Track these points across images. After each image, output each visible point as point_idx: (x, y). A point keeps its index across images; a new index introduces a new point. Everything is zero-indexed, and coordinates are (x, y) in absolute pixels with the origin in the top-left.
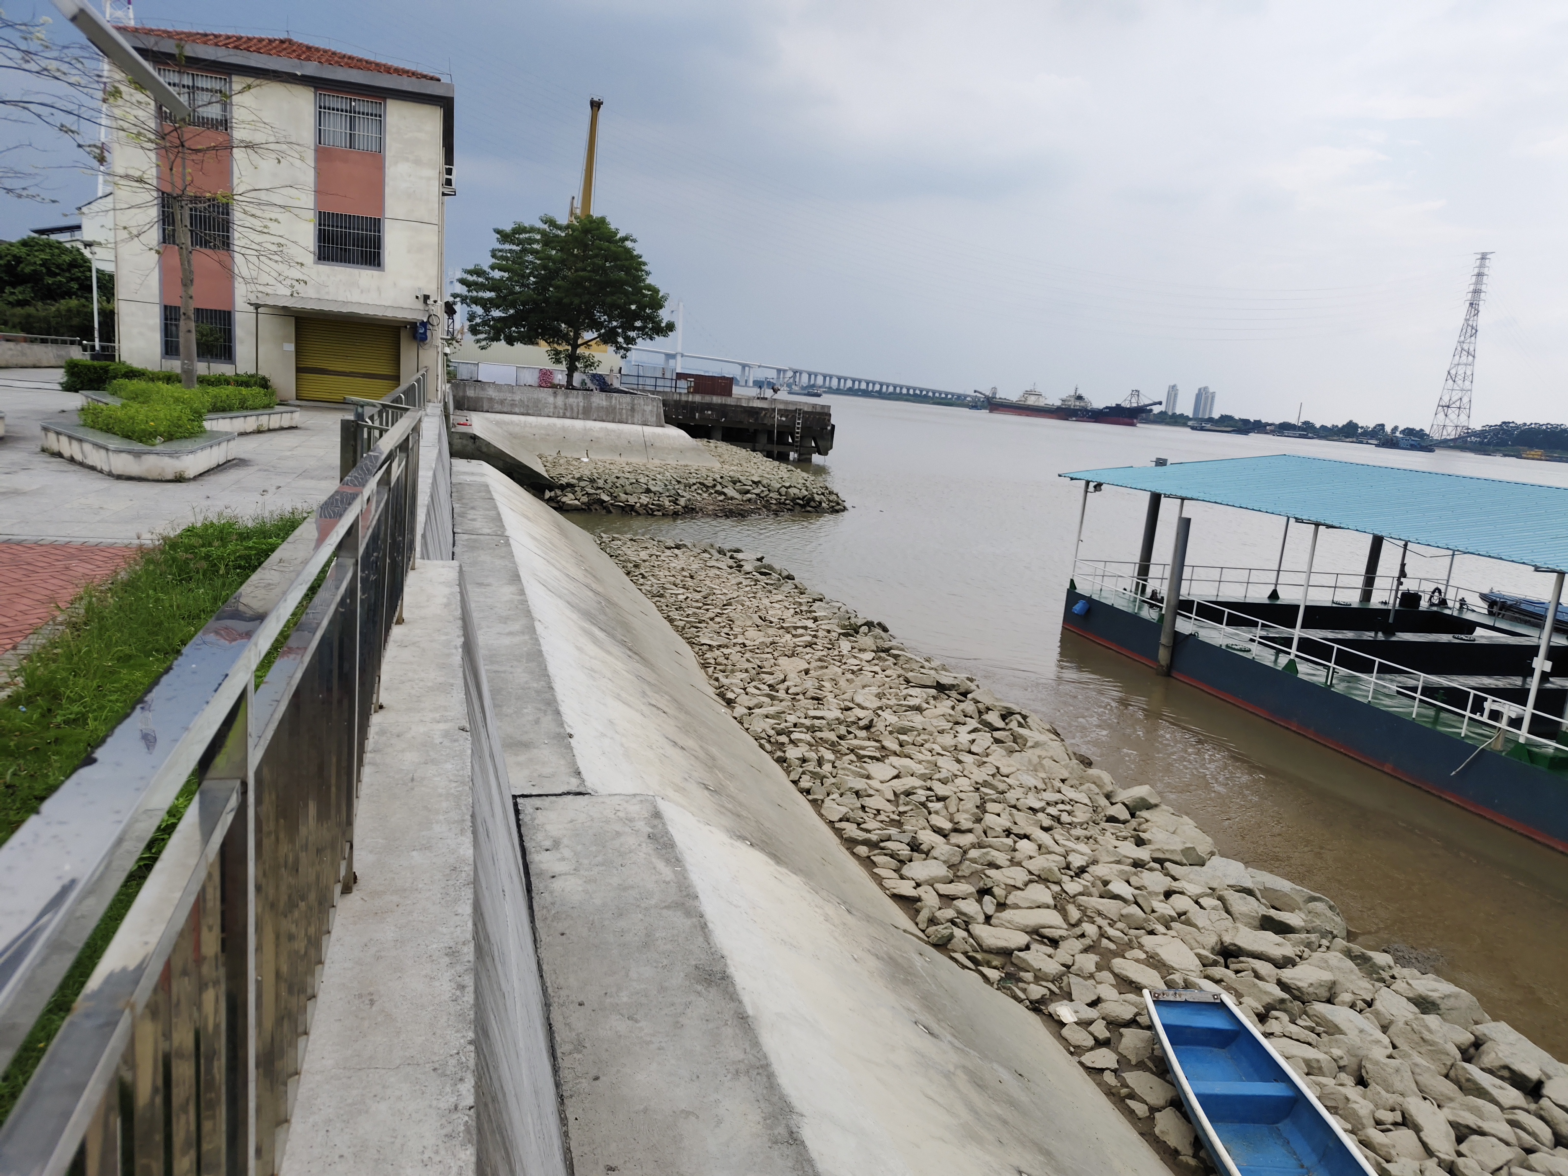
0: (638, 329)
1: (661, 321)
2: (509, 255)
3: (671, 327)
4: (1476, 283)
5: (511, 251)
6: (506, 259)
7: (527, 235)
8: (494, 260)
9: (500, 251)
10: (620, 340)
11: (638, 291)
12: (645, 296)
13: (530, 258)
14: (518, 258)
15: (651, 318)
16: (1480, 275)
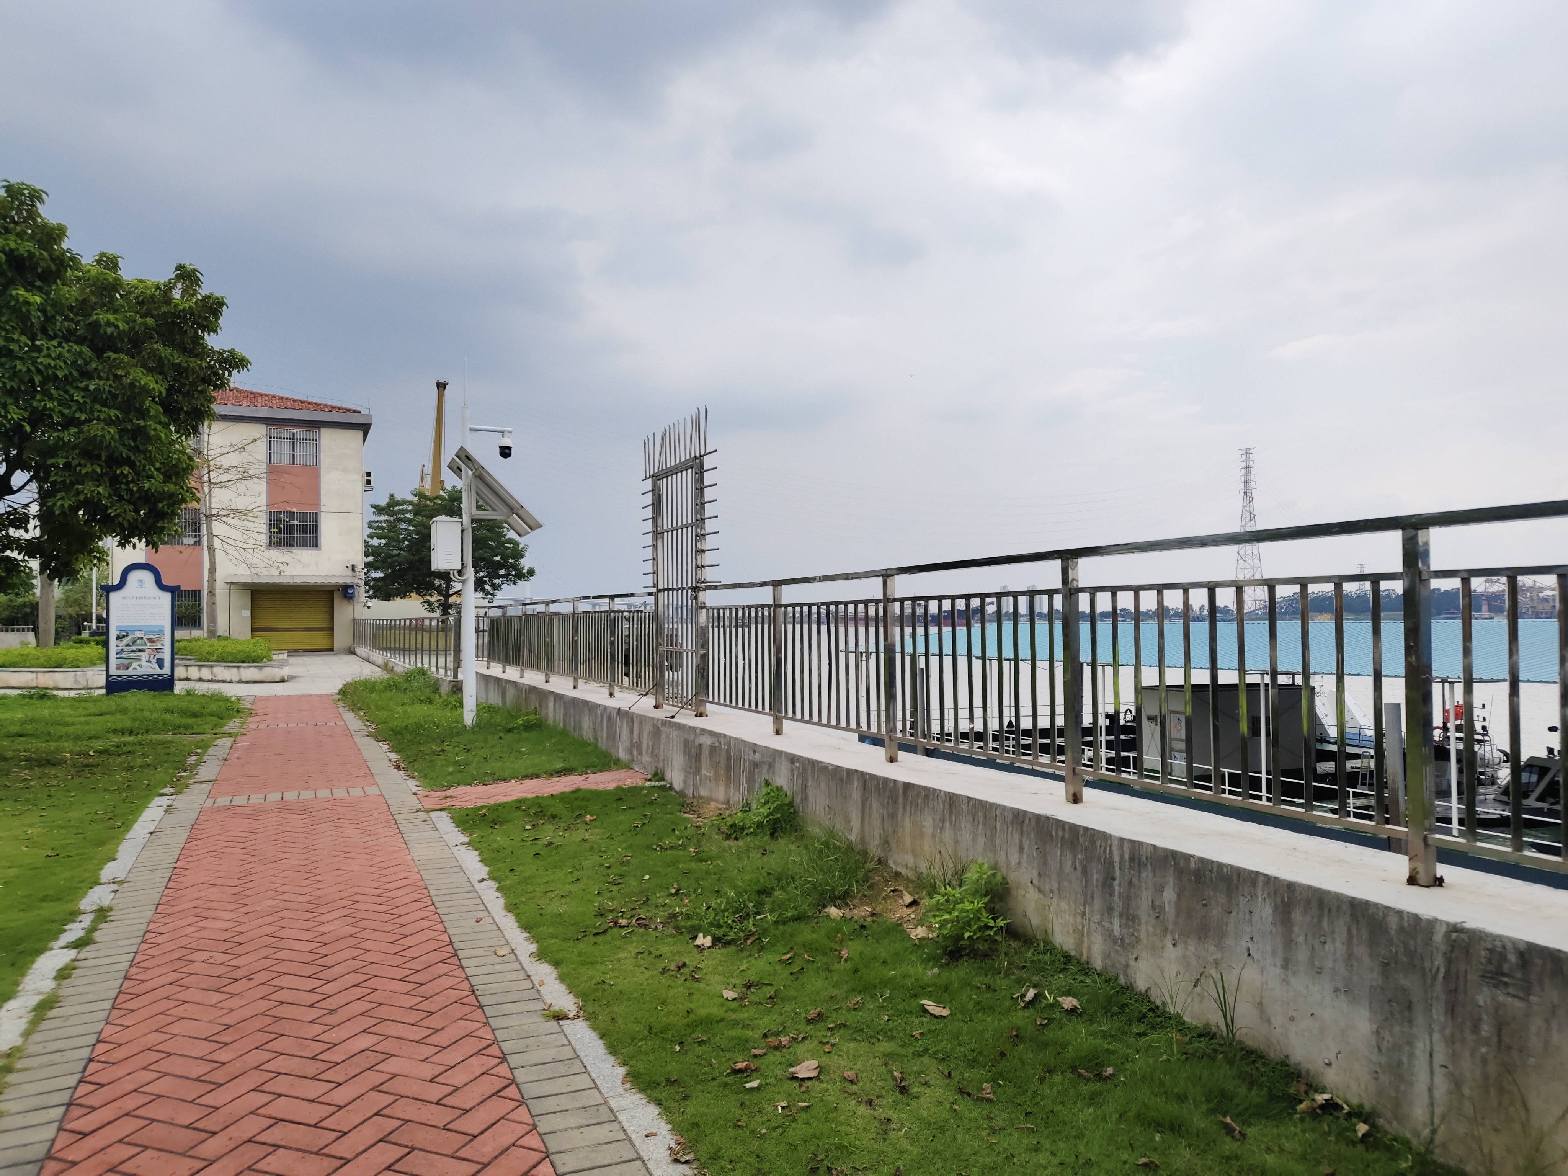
0: (503, 576)
1: (522, 568)
2: (384, 525)
3: (531, 572)
4: (1246, 475)
5: (385, 521)
6: (382, 528)
7: (400, 507)
8: (371, 531)
9: (376, 522)
10: (487, 587)
11: (500, 544)
12: (508, 548)
13: (404, 526)
14: (392, 527)
15: (514, 567)
16: (1247, 467)
